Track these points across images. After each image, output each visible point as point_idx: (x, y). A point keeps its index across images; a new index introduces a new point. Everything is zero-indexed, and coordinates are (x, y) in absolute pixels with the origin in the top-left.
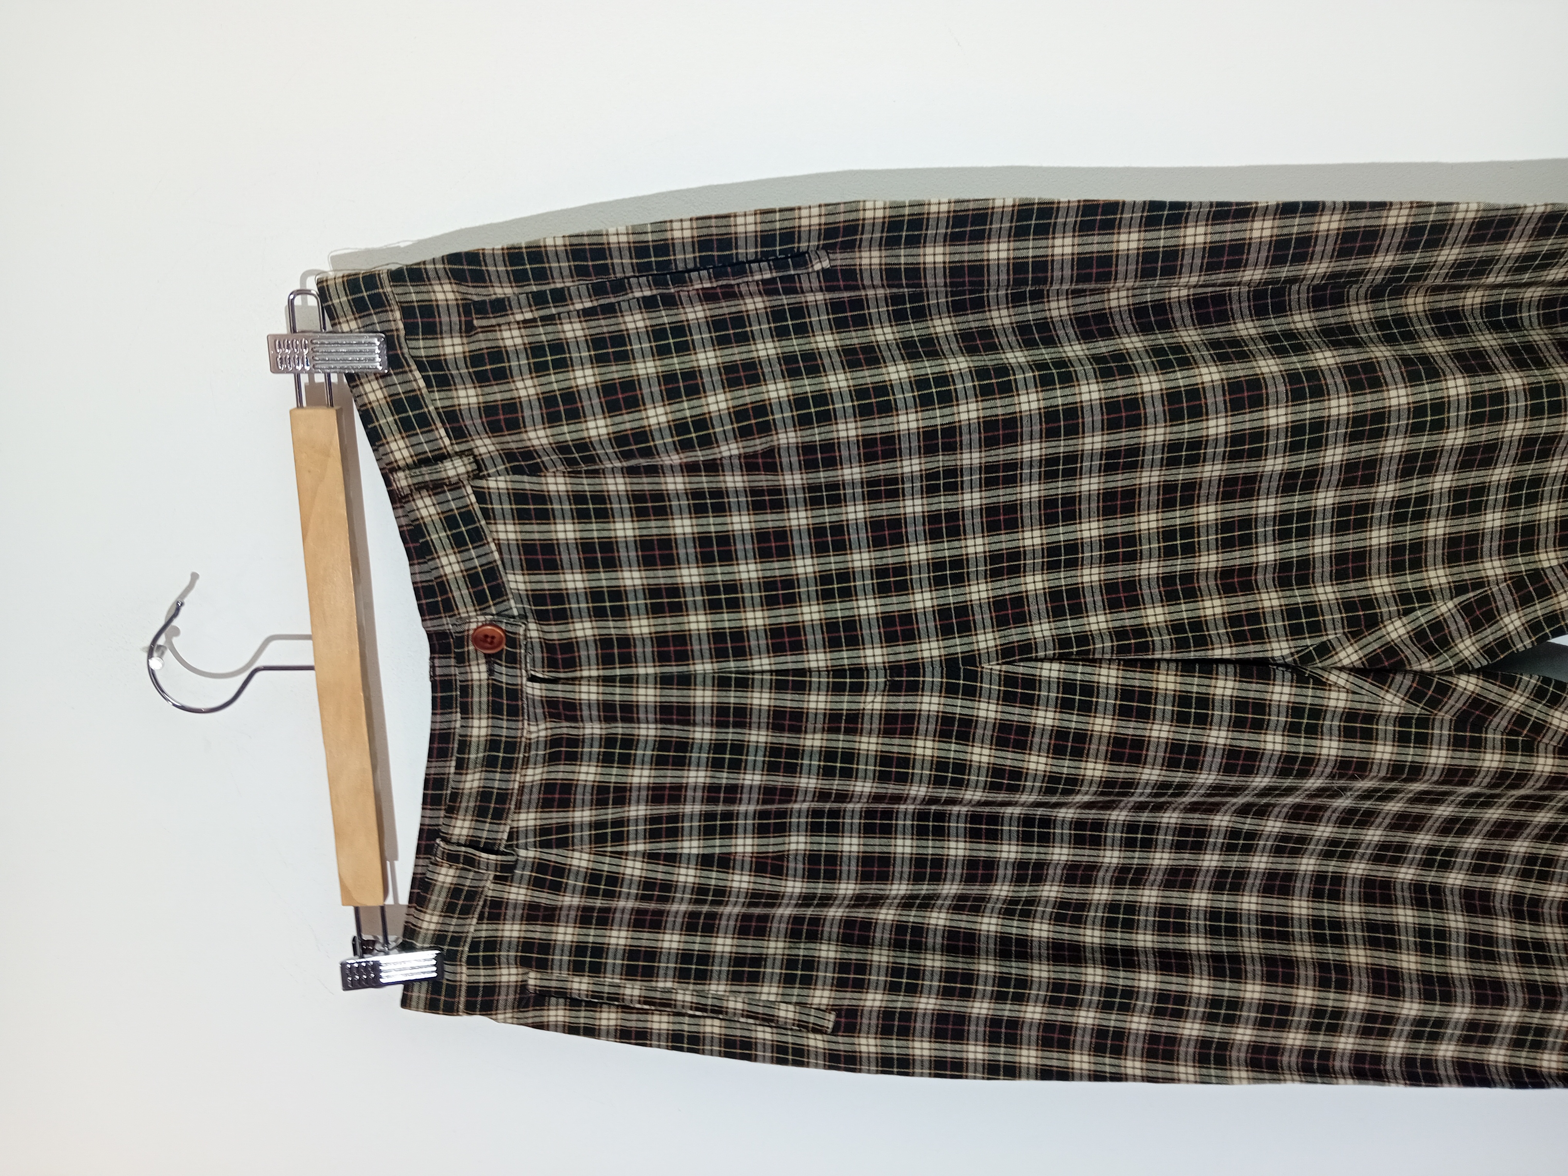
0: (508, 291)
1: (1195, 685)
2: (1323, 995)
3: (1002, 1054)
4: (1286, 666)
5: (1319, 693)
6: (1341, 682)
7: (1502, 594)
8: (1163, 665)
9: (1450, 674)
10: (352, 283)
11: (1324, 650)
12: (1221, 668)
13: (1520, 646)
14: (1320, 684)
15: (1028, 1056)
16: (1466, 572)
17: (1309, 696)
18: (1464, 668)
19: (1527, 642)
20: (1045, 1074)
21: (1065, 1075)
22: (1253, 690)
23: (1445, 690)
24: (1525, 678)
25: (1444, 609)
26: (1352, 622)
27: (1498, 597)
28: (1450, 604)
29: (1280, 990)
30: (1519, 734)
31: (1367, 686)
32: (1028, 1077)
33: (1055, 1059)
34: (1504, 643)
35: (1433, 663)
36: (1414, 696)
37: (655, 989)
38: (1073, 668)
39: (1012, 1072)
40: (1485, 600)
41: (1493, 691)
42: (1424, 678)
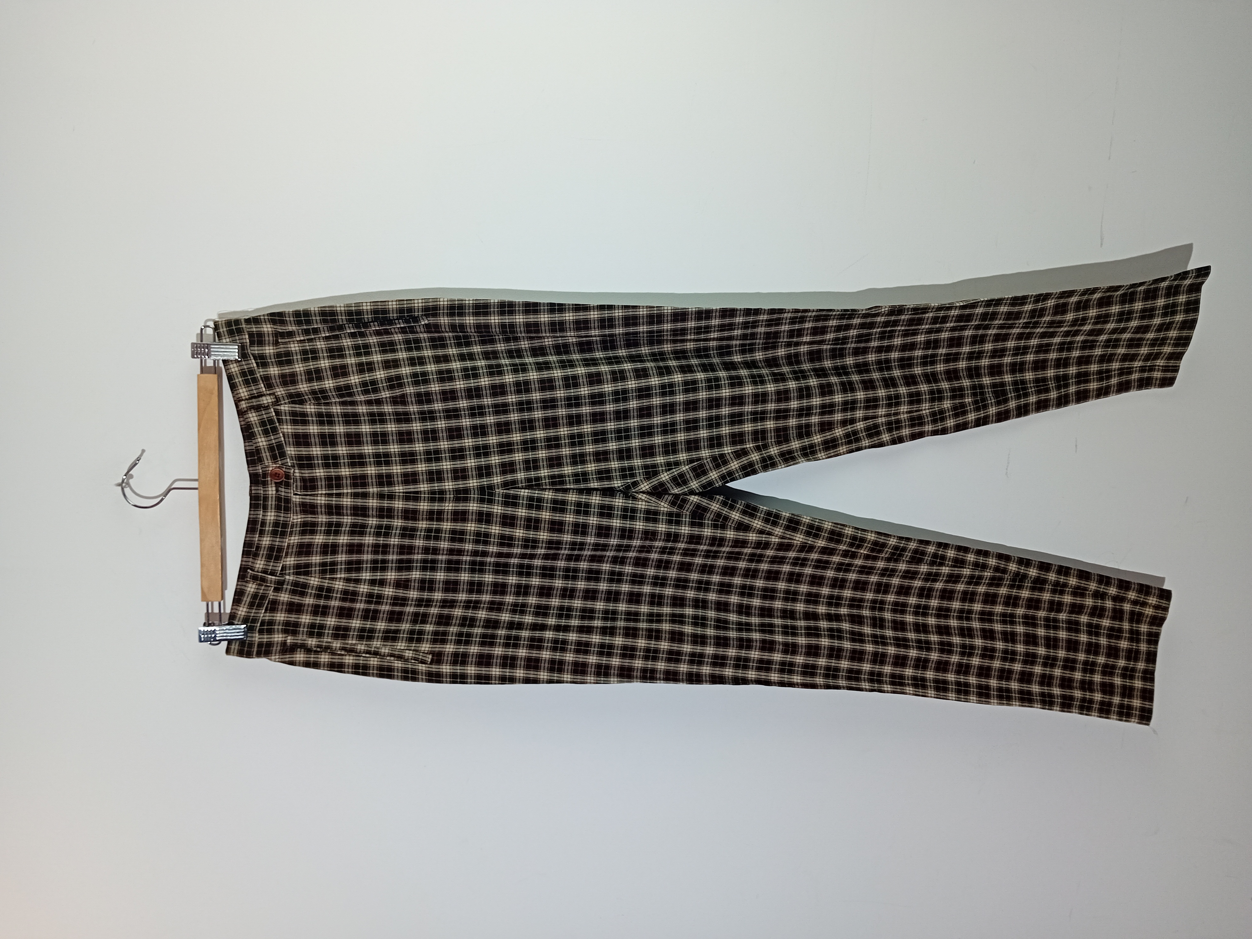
0: (294, 328)
1: (584, 498)
2: (649, 642)
3: (508, 672)
4: (620, 491)
5: (634, 502)
6: (643, 498)
7: (709, 464)
8: (571, 491)
9: (686, 495)
10: (229, 323)
11: (635, 484)
12: (595, 492)
13: (717, 485)
14: (634, 498)
15: (520, 673)
16: (694, 455)
17: (630, 503)
18: (692, 492)
19: (720, 483)
20: (527, 681)
21: (536, 681)
22: (607, 501)
23: (684, 501)
24: (718, 497)
25: (684, 469)
26: (647, 473)
27: (707, 464)
28: (687, 467)
29: (630, 640)
30: (718, 521)
31: (653, 499)
32: (519, 683)
33: (532, 674)
34: (710, 483)
35: (679, 489)
36: (673, 504)
37: (347, 644)
38: (534, 492)
39: (512, 680)
40: (701, 466)
41: (705, 502)
42: (677, 496)
